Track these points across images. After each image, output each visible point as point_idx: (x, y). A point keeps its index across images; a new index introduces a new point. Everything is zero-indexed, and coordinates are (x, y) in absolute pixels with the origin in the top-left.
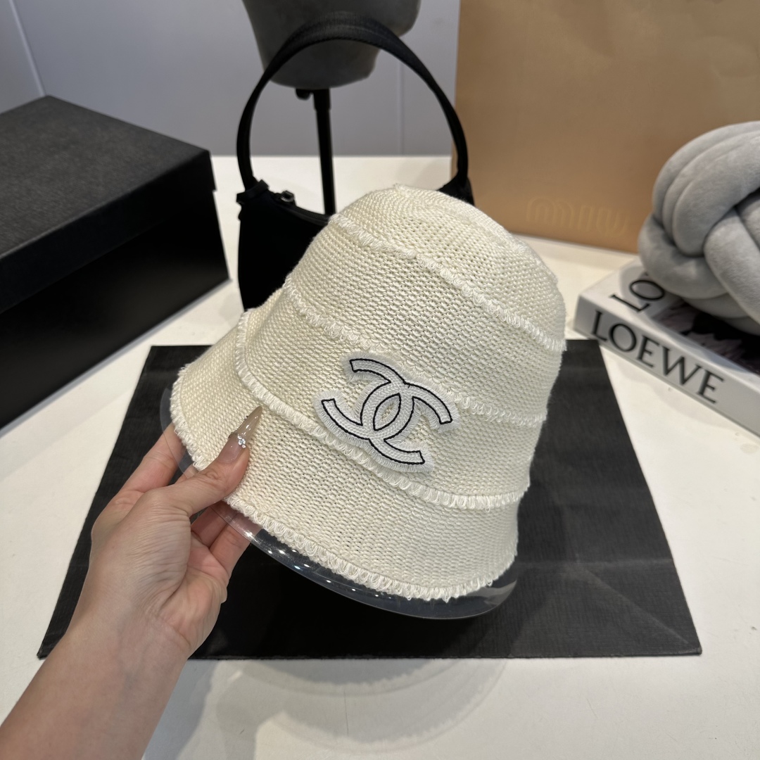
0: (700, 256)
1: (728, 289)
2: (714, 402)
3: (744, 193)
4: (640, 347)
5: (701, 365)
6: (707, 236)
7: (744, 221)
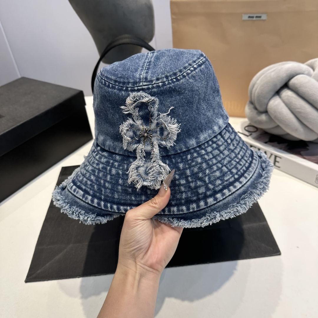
0: (266, 112)
1: (279, 124)
2: (279, 167)
3: (279, 87)
5: (272, 153)
6: (267, 104)
7: (280, 97)
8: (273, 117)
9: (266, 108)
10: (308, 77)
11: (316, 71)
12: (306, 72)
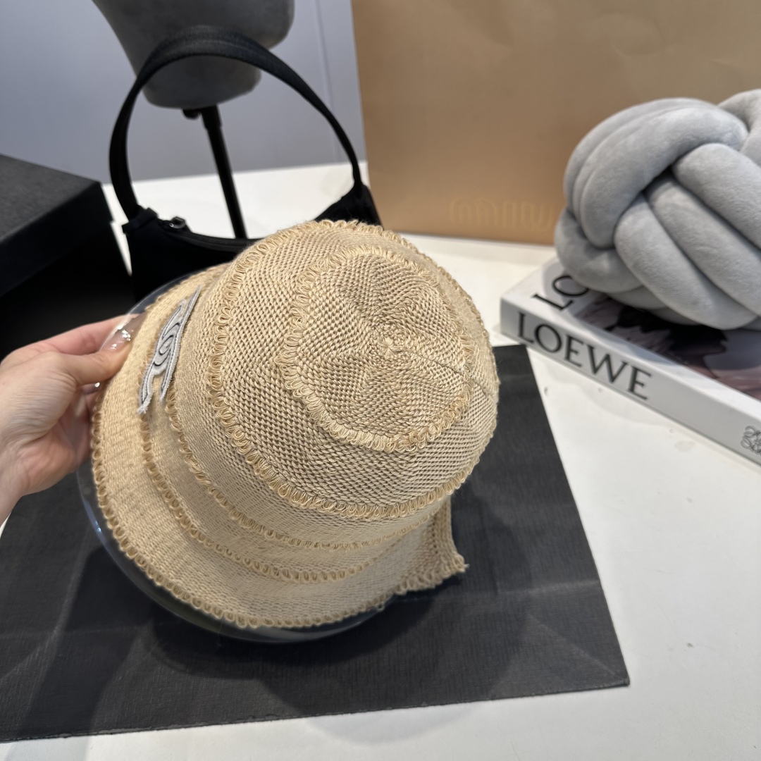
0: (611, 248)
1: (644, 282)
2: (645, 398)
3: (648, 178)
4: (565, 346)
5: (627, 361)
6: (615, 227)
7: (652, 207)
8: (630, 265)
9: (613, 237)
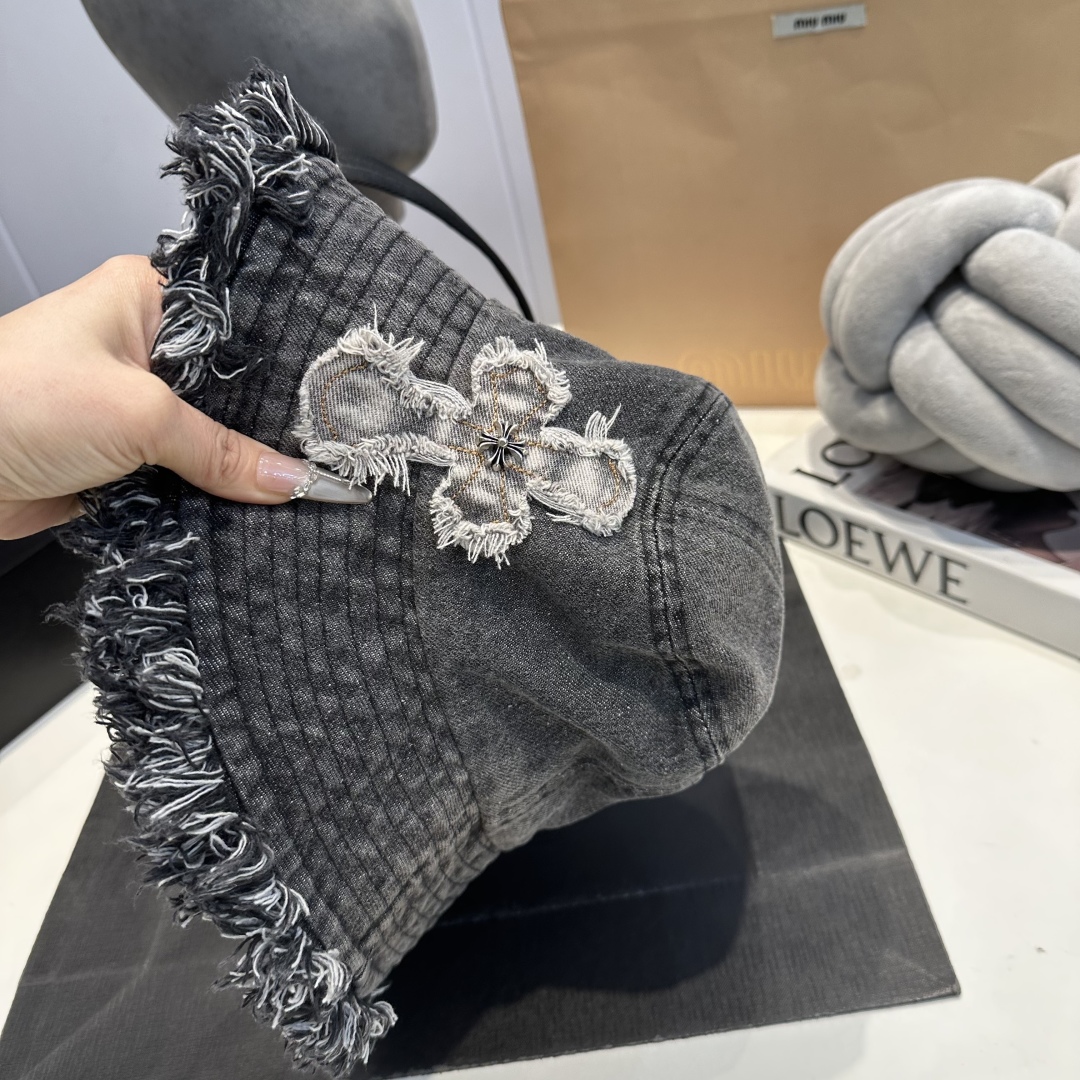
0: (887, 389)
1: (939, 433)
2: (964, 601)
4: (845, 535)
5: (930, 549)
7: (938, 327)
8: (914, 408)
9: (887, 374)
10: (1040, 238)
11: (1074, 209)
12: (1033, 217)
